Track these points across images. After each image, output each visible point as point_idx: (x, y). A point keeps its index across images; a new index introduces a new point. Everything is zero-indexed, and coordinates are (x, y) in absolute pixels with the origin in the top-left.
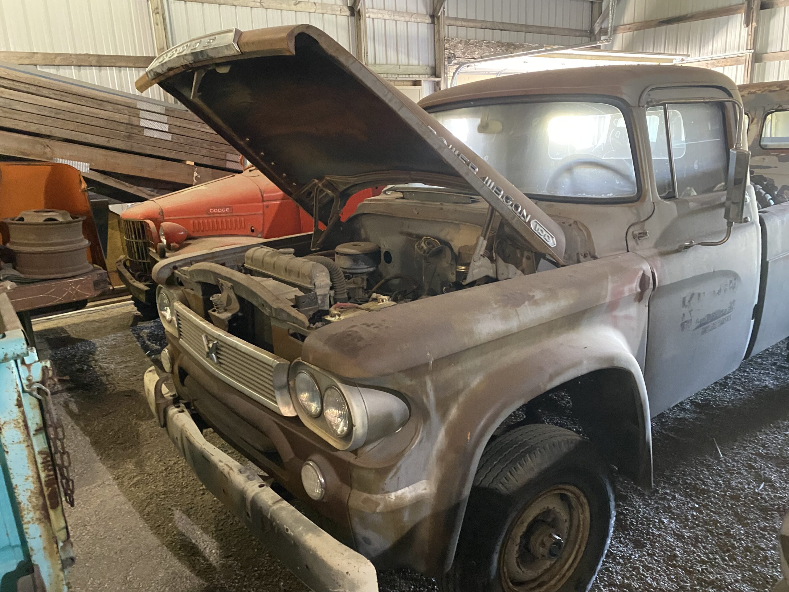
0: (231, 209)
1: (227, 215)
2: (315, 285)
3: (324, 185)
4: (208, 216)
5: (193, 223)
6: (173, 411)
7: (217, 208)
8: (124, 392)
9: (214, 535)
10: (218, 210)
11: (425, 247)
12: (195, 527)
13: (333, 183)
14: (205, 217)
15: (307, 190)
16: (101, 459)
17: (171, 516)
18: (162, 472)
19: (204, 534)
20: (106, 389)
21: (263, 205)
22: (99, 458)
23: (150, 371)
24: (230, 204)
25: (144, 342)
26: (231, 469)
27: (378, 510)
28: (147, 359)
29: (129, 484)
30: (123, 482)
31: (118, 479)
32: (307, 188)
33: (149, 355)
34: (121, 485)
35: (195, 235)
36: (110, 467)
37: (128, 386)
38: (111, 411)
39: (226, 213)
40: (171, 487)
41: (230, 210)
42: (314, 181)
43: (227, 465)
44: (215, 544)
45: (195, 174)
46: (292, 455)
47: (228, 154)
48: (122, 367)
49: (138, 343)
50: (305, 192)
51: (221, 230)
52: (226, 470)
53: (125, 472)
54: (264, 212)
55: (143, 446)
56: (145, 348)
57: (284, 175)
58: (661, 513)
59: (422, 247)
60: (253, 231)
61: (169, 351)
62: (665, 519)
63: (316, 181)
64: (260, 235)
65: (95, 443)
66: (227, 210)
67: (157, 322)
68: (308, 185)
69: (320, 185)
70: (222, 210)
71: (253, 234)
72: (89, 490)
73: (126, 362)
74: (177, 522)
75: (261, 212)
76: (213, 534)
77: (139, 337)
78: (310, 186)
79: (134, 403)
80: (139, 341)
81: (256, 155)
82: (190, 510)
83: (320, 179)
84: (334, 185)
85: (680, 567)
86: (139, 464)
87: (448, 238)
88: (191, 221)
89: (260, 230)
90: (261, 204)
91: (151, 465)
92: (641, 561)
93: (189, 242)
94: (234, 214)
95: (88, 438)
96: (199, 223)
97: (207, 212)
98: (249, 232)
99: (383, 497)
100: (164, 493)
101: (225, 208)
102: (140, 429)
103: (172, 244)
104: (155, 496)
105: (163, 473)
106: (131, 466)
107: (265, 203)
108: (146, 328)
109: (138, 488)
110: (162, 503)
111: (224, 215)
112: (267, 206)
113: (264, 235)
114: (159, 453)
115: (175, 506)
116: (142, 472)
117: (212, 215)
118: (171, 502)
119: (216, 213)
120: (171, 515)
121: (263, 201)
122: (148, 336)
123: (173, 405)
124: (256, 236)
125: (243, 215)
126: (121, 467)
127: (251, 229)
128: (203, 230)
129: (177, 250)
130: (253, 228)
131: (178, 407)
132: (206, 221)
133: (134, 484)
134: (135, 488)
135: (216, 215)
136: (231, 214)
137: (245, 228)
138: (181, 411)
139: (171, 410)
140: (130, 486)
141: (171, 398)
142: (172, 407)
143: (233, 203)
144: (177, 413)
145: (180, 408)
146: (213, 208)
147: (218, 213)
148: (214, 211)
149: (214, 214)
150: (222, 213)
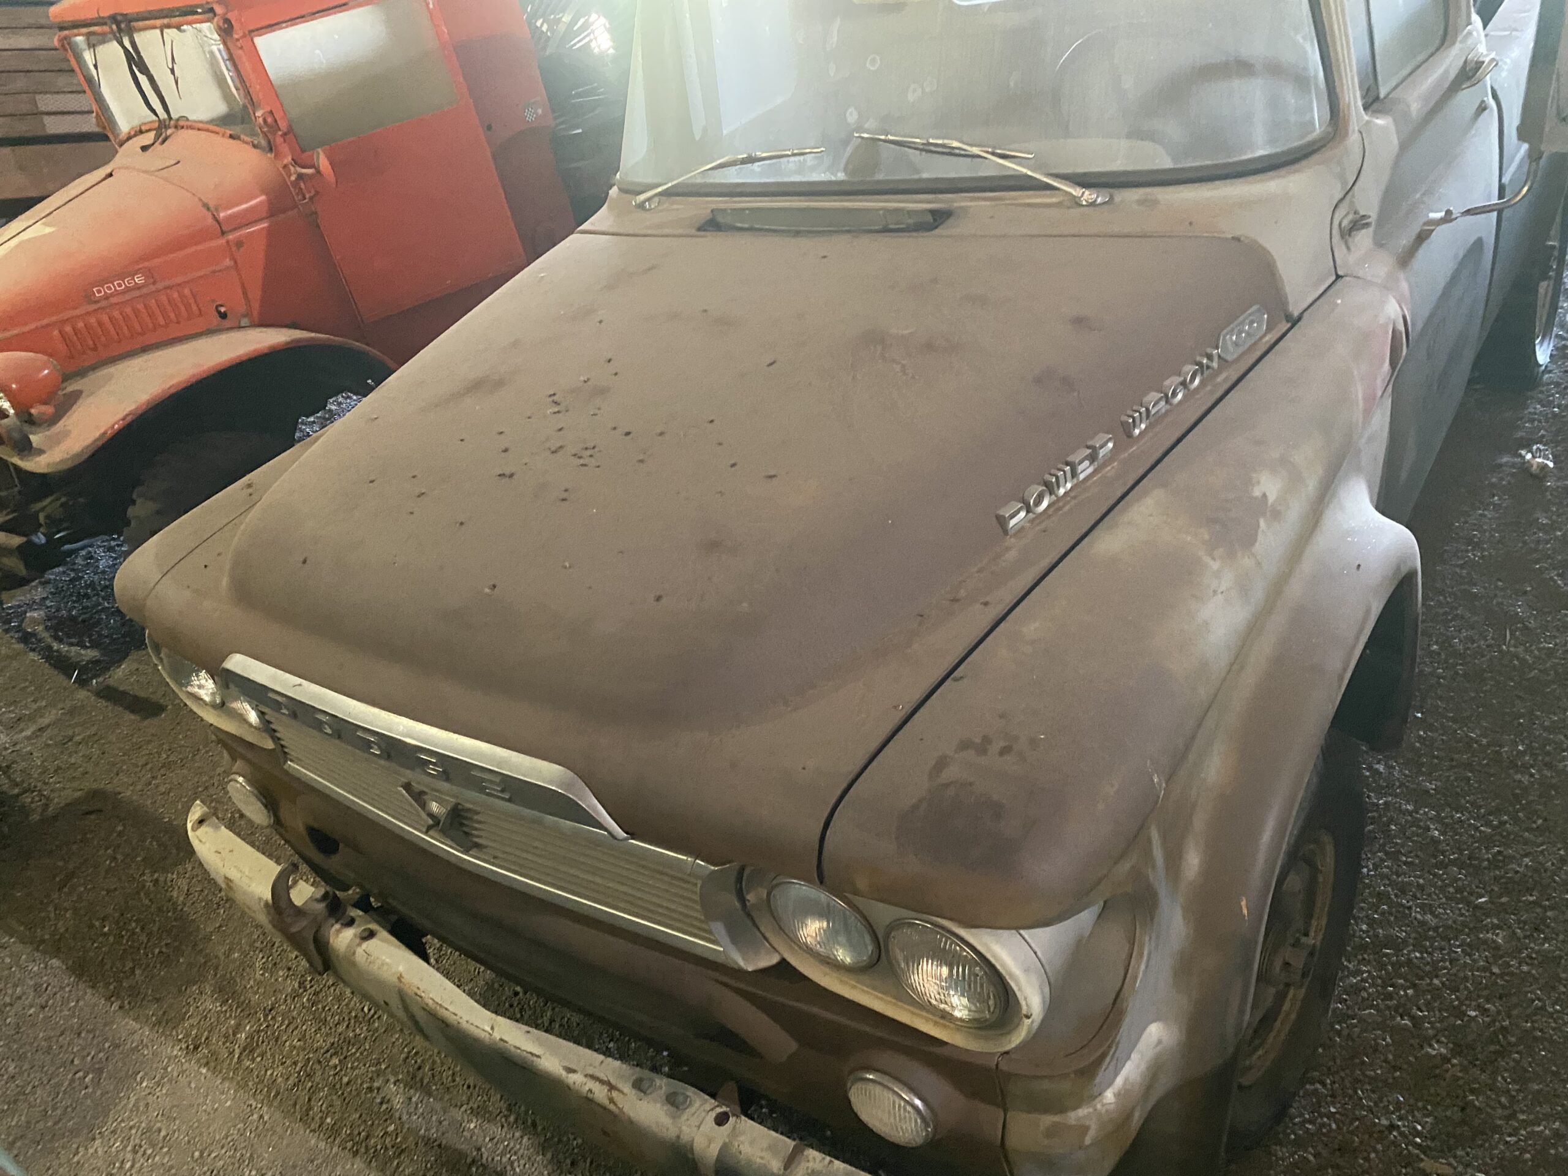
0: (149, 274)
1: (145, 291)
4: (96, 306)
5: (62, 334)
6: (342, 938)
7: (113, 279)
8: (77, 802)
9: (512, 1119)
10: (118, 286)
12: (457, 1114)
14: (88, 313)
16: (121, 1007)
17: (384, 1106)
18: (295, 996)
19: (486, 1125)
20: (24, 811)
21: (228, 242)
22: (115, 1006)
23: (201, 822)
24: (137, 262)
25: (49, 648)
26: (612, 1087)
27: (1088, 1140)
28: (82, 694)
29: (232, 1053)
30: (214, 1053)
31: (196, 1048)
33: (82, 682)
34: (213, 1062)
35: (79, 363)
36: (159, 1023)
37: (76, 784)
38: (71, 866)
39: (138, 287)
40: (341, 1029)
41: (147, 278)
43: (593, 1077)
44: (525, 1139)
46: (794, 1046)
47: (38, 97)
48: (28, 733)
49: (33, 656)
51: (142, 334)
52: (600, 1093)
54: (236, 262)
55: (207, 939)
56: (63, 665)
58: (1366, 752)
60: (223, 316)
61: (249, 781)
62: (1378, 763)
64: (244, 322)
65: (80, 970)
66: (139, 280)
67: (48, 582)
70: (127, 282)
71: (227, 323)
72: (142, 1104)
73: (31, 718)
74: (405, 1117)
75: (228, 262)
76: (507, 1117)
77: (26, 638)
79: (120, 828)
80: (33, 650)
82: (420, 1074)
85: (1453, 863)
86: (227, 991)
88: (55, 333)
89: (243, 309)
90: (222, 241)
91: (259, 984)
92: (1383, 877)
93: (71, 387)
94: (160, 285)
95: (55, 962)
96: (77, 332)
97: (90, 298)
98: (216, 320)
99: (1091, 1110)
100: (335, 1049)
101: (132, 275)
102: (175, 894)
103: (31, 411)
104: (317, 1066)
105: (299, 996)
106: (211, 1005)
107: (231, 237)
108: (30, 606)
109: (262, 1055)
110: (345, 1080)
111: (137, 293)
112: (239, 244)
113: (256, 320)
114: (258, 944)
115: (378, 1073)
116: (247, 1011)
117: (103, 303)
118: (363, 1070)
119: (112, 295)
120: (381, 1103)
121: (223, 233)
122: (47, 628)
123: (333, 921)
124: (237, 324)
125: (188, 282)
126: (185, 1013)
127: (219, 313)
128: (95, 344)
129: (53, 420)
130: (223, 310)
131: (351, 923)
132: (93, 320)
133: (244, 1050)
134: (253, 1060)
135: (113, 300)
136: (153, 288)
137: (201, 314)
138: (366, 934)
139: (337, 936)
140: (239, 1058)
141: (321, 906)
142: (332, 926)
143: (145, 258)
144: (358, 941)
145: (359, 926)
146: (101, 283)
147: (117, 293)
148: (106, 290)
149: (107, 297)
150: (128, 290)
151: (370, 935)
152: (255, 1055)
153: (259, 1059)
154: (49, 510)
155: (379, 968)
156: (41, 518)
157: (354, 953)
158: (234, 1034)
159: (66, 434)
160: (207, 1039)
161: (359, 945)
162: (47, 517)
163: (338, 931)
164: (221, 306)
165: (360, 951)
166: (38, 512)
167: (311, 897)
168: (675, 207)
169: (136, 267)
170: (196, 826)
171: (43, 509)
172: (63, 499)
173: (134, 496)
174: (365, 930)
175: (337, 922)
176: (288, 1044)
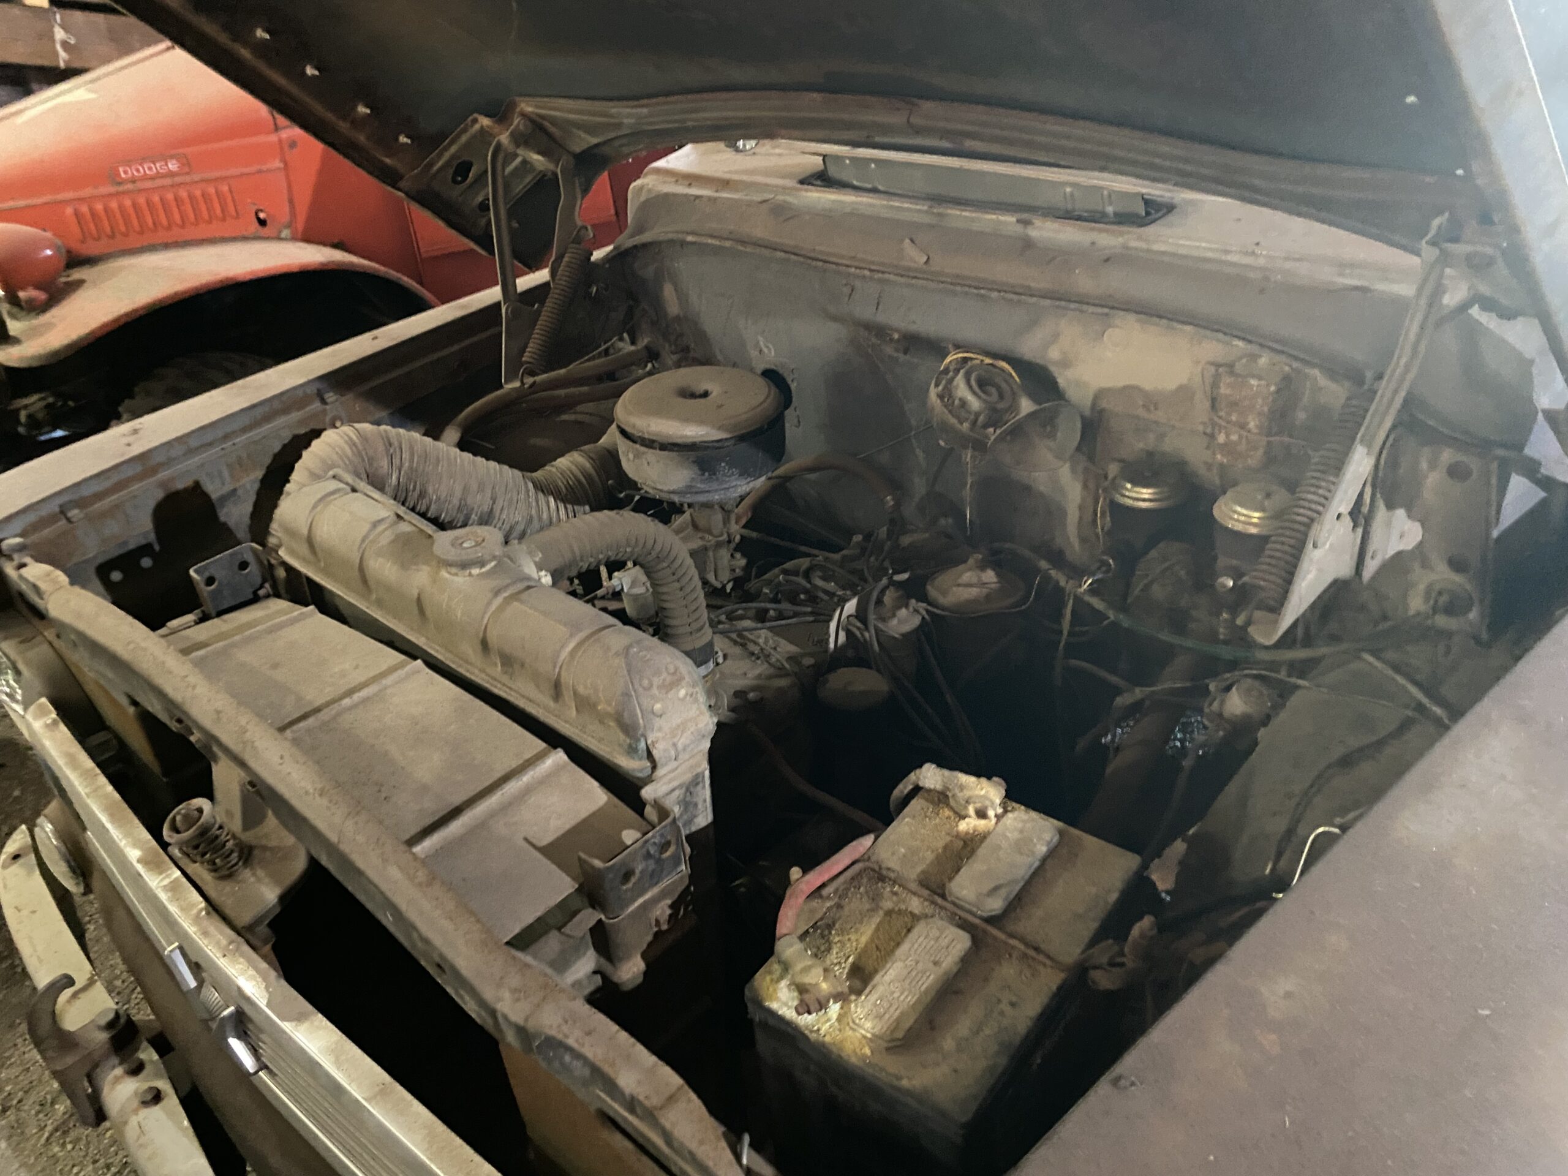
0: (187, 163)
1: (178, 179)
2: (650, 755)
3: (520, 139)
4: (119, 189)
5: (77, 214)
6: (120, 1093)
7: (142, 160)
10: (146, 169)
11: (975, 404)
13: (547, 124)
14: (110, 195)
15: (453, 157)
21: (280, 141)
23: (16, 857)
24: (175, 146)
29: (42, 1129)
30: (20, 1124)
32: (453, 149)
34: (17, 1136)
35: (90, 249)
39: (171, 174)
41: (182, 166)
42: (475, 121)
45: (59, 34)
50: (447, 164)
53: (24, 1081)
54: (286, 164)
57: (362, 110)
59: (964, 403)
60: (262, 223)
63: (485, 121)
64: (285, 233)
66: (173, 166)
68: (458, 136)
69: (504, 138)
70: (159, 167)
71: (266, 232)
75: (277, 164)
78: (464, 138)
81: (236, 38)
83: (500, 113)
84: (552, 129)
87: (1054, 354)
88: (69, 211)
89: (286, 219)
90: (273, 138)
93: (77, 274)
94: (195, 177)
96: (93, 214)
97: (112, 177)
98: (255, 227)
101: (165, 159)
103: (22, 294)
107: (285, 135)
109: (76, 1142)
111: (168, 181)
112: (294, 144)
113: (300, 233)
117: (130, 186)
119: (140, 179)
121: (277, 129)
123: (115, 1060)
124: (275, 235)
125: (226, 178)
126: (9, 1058)
127: (258, 219)
128: (113, 232)
129: (42, 308)
130: (262, 215)
131: (136, 1070)
132: (114, 205)
133: (56, 1130)
134: (63, 1145)
135: (140, 185)
136: (188, 179)
137: (238, 216)
138: (149, 1097)
139: (112, 1089)
140: (48, 1139)
141: (103, 1036)
142: (114, 1067)
143: (186, 142)
144: (135, 1103)
145: (146, 1080)
146: (128, 163)
147: (146, 177)
148: (132, 172)
149: (133, 181)
150: (159, 176)
151: (156, 1097)
152: (68, 1140)
153: (69, 1147)
154: (32, 410)
155: (149, 1159)
156: (23, 416)
157: (126, 1123)
158: (53, 1103)
159: (50, 326)
160: (20, 1101)
161: (136, 1111)
162: (29, 416)
163: (117, 1080)
164: (261, 211)
165: (134, 1121)
166: (18, 411)
167: (93, 1021)
168: (777, 151)
169: (173, 152)
170: (9, 861)
171: (26, 407)
172: (51, 400)
173: (120, 409)
174: (151, 1089)
175: (121, 1064)
176: (108, 1134)
